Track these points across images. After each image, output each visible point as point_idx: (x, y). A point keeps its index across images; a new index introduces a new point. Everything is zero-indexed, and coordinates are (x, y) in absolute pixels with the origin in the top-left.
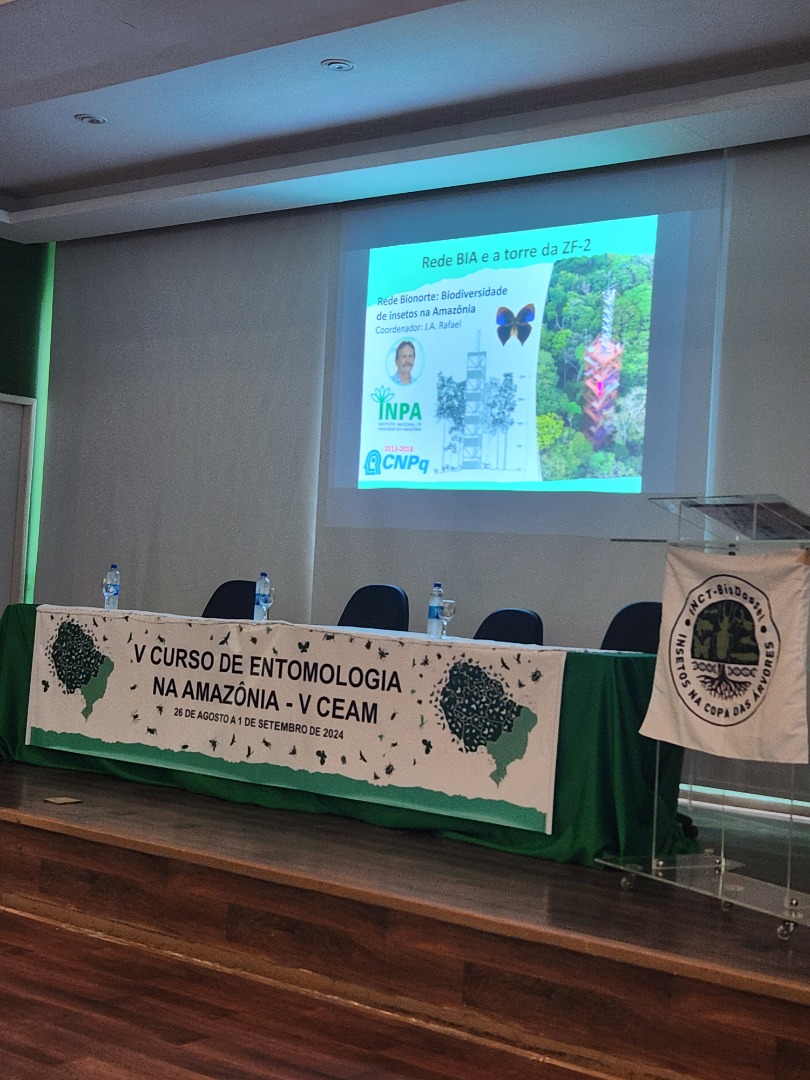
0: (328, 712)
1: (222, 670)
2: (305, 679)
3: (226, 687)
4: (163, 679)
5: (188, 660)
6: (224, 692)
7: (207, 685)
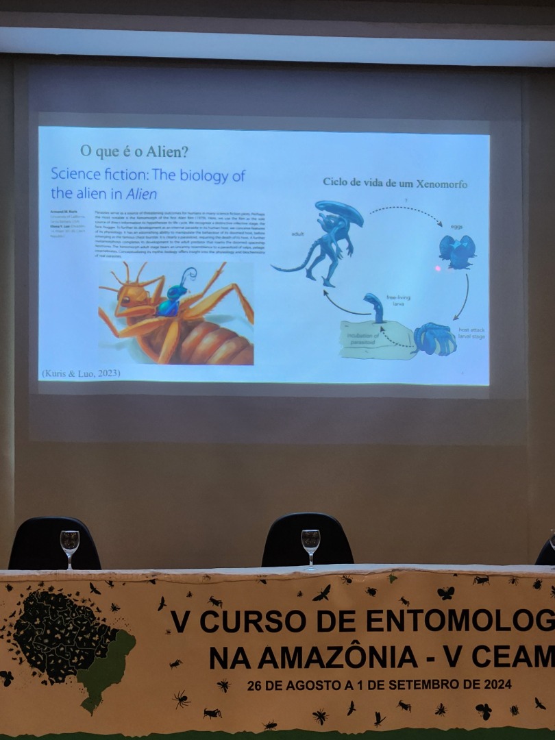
0: (488, 662)
1: (320, 629)
2: (450, 629)
3: (329, 648)
4: (225, 650)
5: (264, 623)
6: (326, 656)
7: (298, 650)
